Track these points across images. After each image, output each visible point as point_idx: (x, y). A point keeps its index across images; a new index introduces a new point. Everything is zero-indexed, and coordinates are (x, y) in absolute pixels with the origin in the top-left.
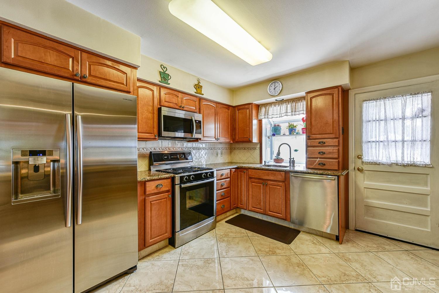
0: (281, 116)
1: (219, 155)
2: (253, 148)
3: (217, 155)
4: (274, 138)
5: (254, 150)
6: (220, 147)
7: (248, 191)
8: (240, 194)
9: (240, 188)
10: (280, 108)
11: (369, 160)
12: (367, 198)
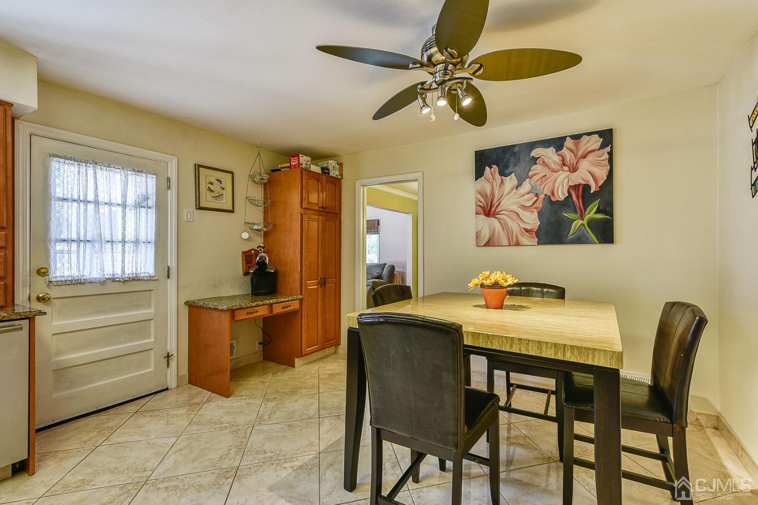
11: (64, 276)
12: (59, 353)
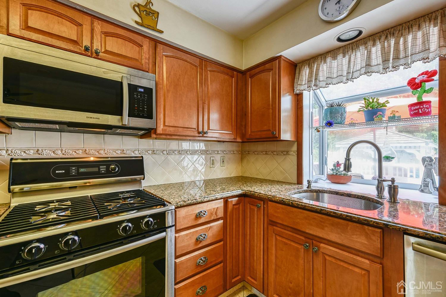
0: (352, 78)
1: (218, 165)
2: (282, 152)
3: (213, 164)
4: (328, 130)
5: (285, 156)
6: (219, 149)
7: (266, 251)
8: (250, 255)
9: (250, 241)
10: (349, 61)
